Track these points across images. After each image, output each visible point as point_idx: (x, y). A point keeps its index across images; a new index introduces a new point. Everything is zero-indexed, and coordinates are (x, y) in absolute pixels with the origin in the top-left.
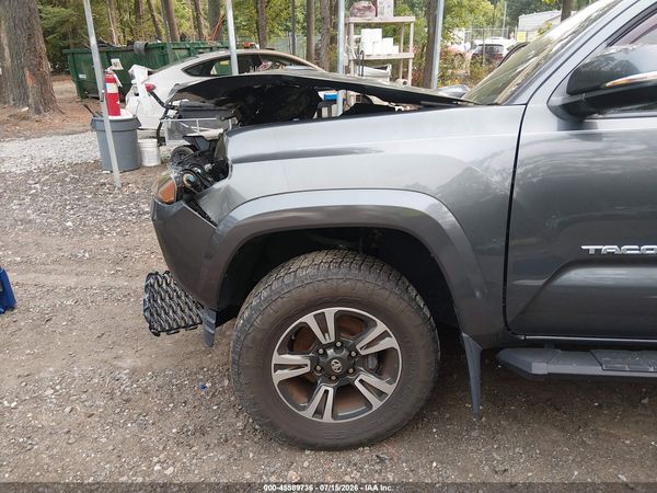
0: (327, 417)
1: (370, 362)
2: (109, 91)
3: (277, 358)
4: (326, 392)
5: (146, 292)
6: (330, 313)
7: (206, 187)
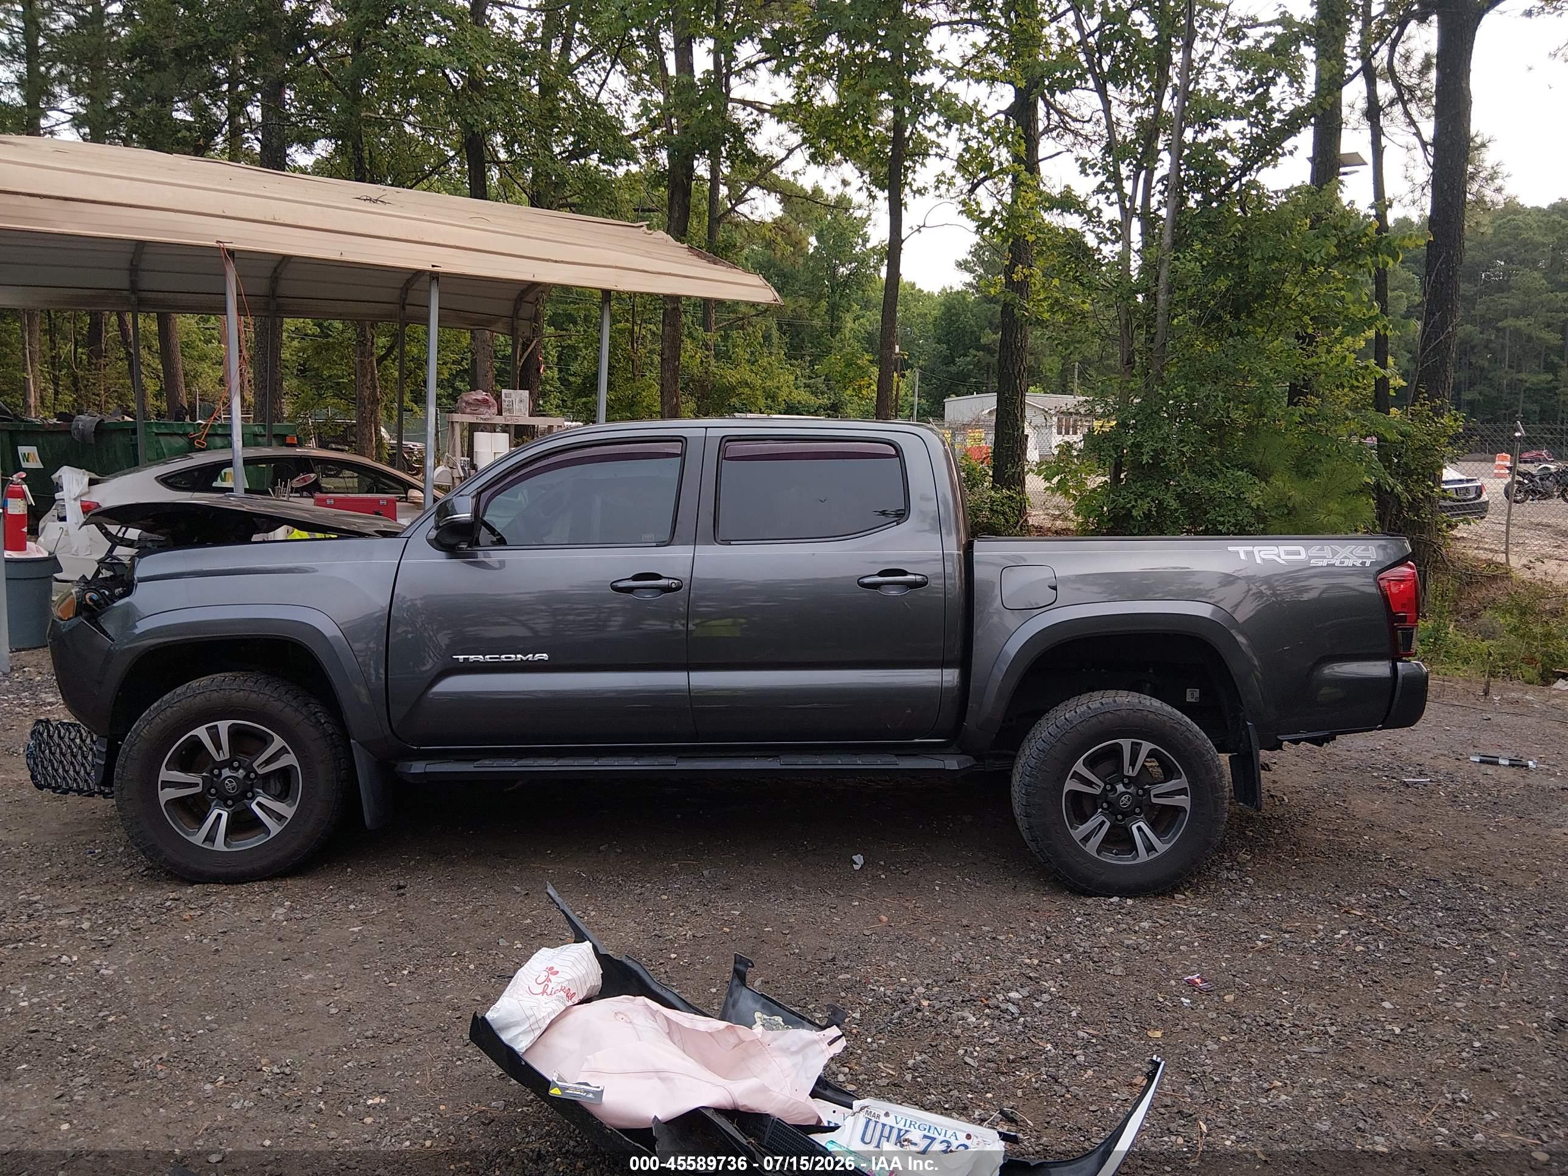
0: (220, 845)
1: (273, 787)
2: (10, 511)
3: (165, 775)
4: (219, 816)
5: (32, 738)
6: (223, 726)
7: (108, 605)
